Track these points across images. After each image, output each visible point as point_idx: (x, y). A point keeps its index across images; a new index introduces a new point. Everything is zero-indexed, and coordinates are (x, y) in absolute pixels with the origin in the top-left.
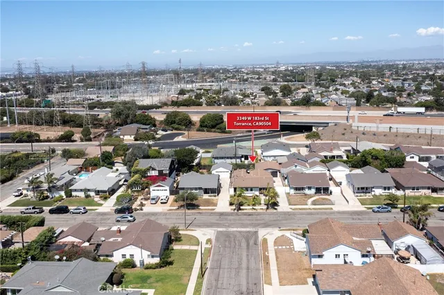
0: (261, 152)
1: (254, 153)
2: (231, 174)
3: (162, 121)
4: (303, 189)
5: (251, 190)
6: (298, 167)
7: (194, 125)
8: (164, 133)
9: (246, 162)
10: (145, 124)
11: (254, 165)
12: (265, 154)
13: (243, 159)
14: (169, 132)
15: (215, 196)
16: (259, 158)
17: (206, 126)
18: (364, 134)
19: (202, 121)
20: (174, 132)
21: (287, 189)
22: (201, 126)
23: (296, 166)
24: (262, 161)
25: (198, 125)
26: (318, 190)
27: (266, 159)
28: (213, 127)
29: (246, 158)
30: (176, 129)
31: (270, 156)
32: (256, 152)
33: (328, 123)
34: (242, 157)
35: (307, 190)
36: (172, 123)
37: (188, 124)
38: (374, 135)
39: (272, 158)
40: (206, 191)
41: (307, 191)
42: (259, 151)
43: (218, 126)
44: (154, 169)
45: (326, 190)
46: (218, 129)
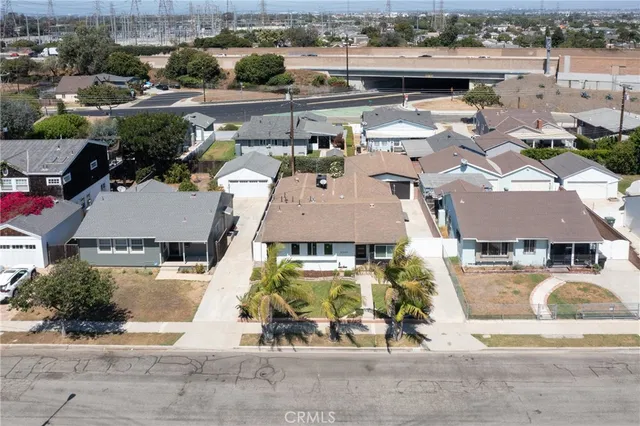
0: (361, 129)
1: (345, 133)
2: (273, 188)
3: (162, 70)
4: (507, 248)
5: (328, 250)
6: (469, 170)
7: (224, 78)
8: (161, 92)
9: (324, 153)
10: (124, 74)
11: (341, 162)
12: (370, 134)
13: (315, 146)
14: (171, 91)
15: (201, 271)
16: (357, 145)
17: (247, 80)
18: (584, 96)
19: (241, 69)
20: (183, 90)
21: (451, 246)
22: (238, 79)
23: (464, 167)
24: (363, 152)
25: (233, 76)
26: (559, 253)
27: (373, 145)
28: (262, 81)
29: (324, 142)
30: (187, 85)
31: (385, 140)
32: (350, 130)
33: (502, 75)
34: (313, 139)
35: (519, 252)
36: (179, 74)
37: (213, 74)
38: (609, 98)
39: (390, 145)
40: (172, 253)
41: (520, 257)
42: (357, 129)
43: (273, 79)
44: (15, 173)
45: (585, 253)
46: (272, 84)
